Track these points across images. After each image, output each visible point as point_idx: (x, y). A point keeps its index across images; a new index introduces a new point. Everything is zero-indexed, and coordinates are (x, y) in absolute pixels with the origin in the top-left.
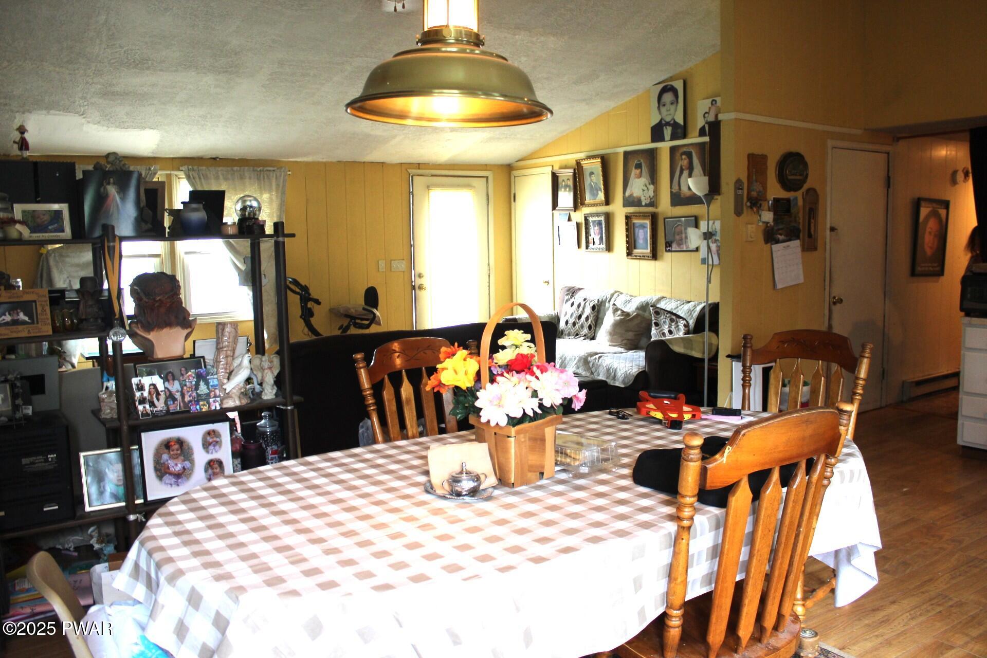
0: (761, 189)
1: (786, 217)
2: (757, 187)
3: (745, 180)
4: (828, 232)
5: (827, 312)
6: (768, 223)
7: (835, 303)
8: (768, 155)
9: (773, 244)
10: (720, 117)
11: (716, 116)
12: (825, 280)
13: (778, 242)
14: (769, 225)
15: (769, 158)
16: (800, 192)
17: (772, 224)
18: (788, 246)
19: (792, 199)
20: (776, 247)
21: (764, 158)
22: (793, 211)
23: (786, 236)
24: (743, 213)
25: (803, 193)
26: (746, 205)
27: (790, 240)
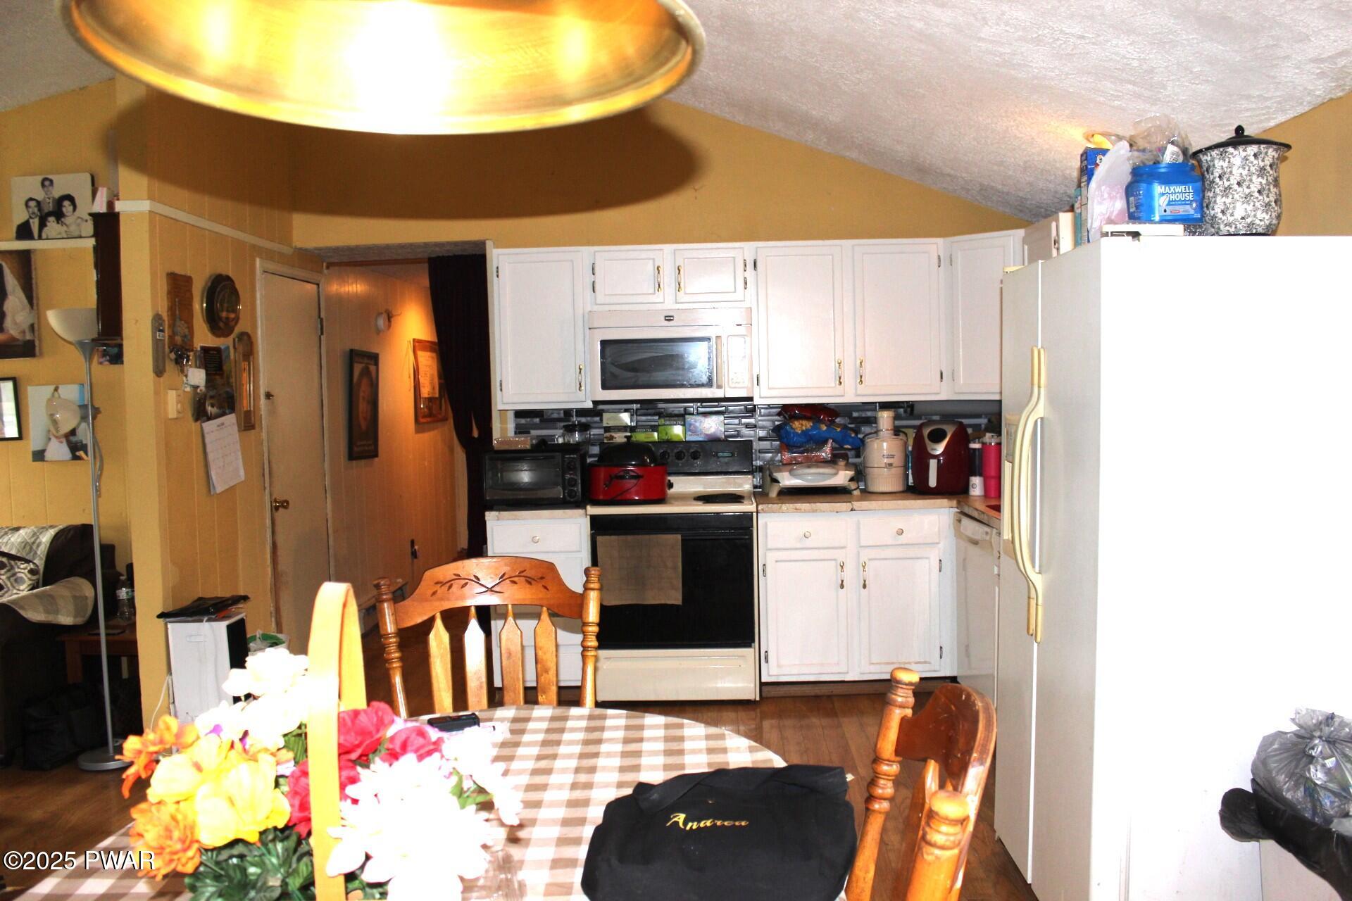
0: (186, 331)
1: (217, 377)
2: (181, 328)
3: (165, 316)
4: (263, 401)
5: (268, 522)
6: (198, 387)
7: (277, 508)
8: (193, 276)
9: (204, 422)
10: (119, 206)
11: (110, 205)
12: (263, 475)
13: (210, 418)
14: (198, 390)
15: (194, 281)
16: (231, 339)
17: (203, 389)
18: (223, 424)
19: (223, 347)
20: (209, 426)
21: (188, 280)
22: (225, 368)
23: (220, 407)
24: (165, 371)
25: (234, 340)
26: (169, 357)
27: (223, 414)
